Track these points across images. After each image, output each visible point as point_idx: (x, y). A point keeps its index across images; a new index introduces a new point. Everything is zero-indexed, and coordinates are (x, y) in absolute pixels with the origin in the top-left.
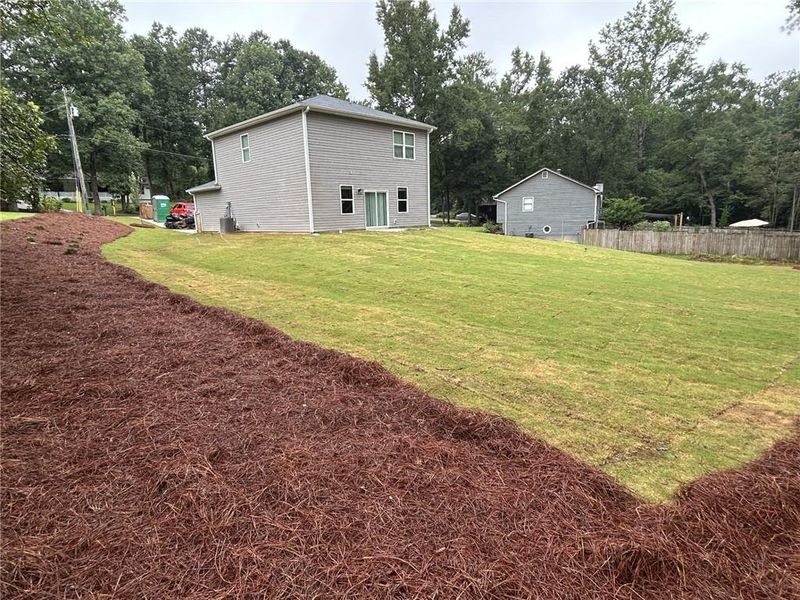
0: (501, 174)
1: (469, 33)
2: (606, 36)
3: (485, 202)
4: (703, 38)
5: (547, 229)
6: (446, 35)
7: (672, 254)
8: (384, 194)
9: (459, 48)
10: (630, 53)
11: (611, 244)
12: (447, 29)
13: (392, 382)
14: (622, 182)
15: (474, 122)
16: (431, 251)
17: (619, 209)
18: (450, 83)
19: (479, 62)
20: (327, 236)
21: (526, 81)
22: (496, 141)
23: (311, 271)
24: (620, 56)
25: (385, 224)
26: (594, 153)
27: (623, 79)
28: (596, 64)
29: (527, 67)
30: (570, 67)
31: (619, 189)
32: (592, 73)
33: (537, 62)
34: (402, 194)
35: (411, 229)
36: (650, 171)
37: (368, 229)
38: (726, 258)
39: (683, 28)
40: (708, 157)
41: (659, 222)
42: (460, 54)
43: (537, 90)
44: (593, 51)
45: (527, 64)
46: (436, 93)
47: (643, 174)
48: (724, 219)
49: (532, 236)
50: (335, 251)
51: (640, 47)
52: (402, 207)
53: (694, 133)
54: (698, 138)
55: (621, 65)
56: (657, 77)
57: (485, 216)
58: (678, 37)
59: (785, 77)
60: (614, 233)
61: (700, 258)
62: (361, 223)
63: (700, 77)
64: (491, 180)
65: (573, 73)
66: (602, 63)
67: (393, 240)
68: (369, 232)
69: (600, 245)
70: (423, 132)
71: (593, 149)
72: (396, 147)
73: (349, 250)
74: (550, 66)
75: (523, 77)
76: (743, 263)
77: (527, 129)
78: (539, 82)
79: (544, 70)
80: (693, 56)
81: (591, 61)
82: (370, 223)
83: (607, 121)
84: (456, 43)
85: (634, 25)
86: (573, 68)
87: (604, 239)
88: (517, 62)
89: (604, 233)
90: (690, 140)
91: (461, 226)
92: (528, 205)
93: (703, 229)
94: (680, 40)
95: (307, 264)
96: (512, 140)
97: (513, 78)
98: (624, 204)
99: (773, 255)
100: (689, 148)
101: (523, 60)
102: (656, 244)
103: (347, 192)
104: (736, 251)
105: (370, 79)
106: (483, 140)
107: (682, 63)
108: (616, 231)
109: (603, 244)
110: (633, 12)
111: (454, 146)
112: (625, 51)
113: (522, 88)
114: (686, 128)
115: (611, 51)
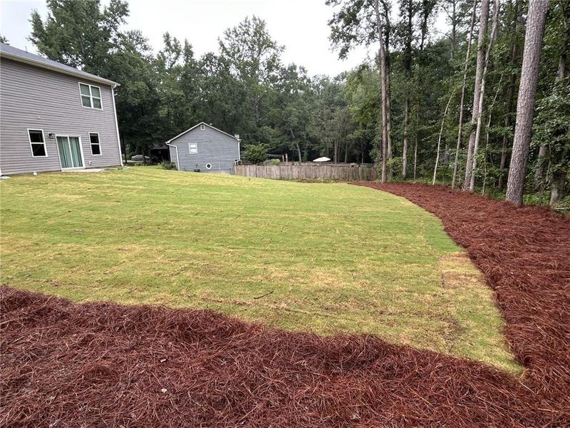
0: (166, 126)
1: (128, 13)
2: (229, 36)
3: (156, 146)
4: (283, 48)
5: (209, 166)
6: (108, 11)
7: (288, 180)
8: (77, 139)
9: (121, 23)
10: (244, 49)
11: (252, 174)
12: (109, 6)
13: (240, 327)
14: (249, 134)
15: (141, 84)
16: (141, 187)
17: (254, 152)
18: (115, 50)
19: (138, 37)
20: (20, 178)
21: (176, 58)
22: (159, 101)
23: (23, 216)
24: (239, 51)
25: (81, 165)
26: (231, 114)
27: (242, 67)
28: (224, 54)
29: (176, 48)
30: (207, 53)
31: (248, 139)
32: (222, 59)
33: (183, 46)
34: (94, 138)
35: (109, 168)
36: (265, 127)
37: (63, 170)
38: (315, 180)
39: (273, 40)
40: (294, 120)
41: (274, 160)
42: (122, 28)
43: (186, 65)
44: (222, 45)
45: (176, 46)
46: (104, 57)
47: (261, 129)
48: (305, 157)
49: (199, 171)
50: (40, 194)
51: (249, 47)
52: (96, 150)
53: (285, 105)
54: (288, 109)
55: (240, 56)
56: (261, 67)
57: (160, 157)
58: (269, 44)
59: (321, 78)
60: (253, 168)
61: (302, 181)
62: (57, 165)
63: (284, 71)
64: (158, 129)
65: (209, 57)
66: (228, 53)
67: (97, 179)
68: (67, 173)
69: (246, 175)
70: (108, 87)
71: (229, 111)
72: (83, 97)
73: (55, 191)
74: (192, 50)
75: (174, 55)
76: (324, 182)
77: (182, 93)
78: (187, 61)
79: (189, 53)
80: (279, 58)
81: (221, 51)
82: (65, 165)
83: (236, 93)
84: (119, 19)
85: (245, 32)
86: (209, 54)
87: (248, 171)
88: (168, 44)
89: (248, 168)
90: (283, 109)
91: (140, 165)
92: (193, 149)
93: (296, 163)
94: (271, 47)
95: (14, 209)
96: (172, 100)
97: (166, 54)
98: (256, 148)
99: (336, 177)
100: (283, 114)
101: (172, 43)
102: (278, 173)
103: (36, 136)
104: (320, 176)
105: (35, 35)
106: (149, 99)
107: (274, 61)
108: (254, 166)
109: (248, 174)
110: (243, 24)
111: (125, 101)
112: (241, 48)
113: (174, 63)
114: (280, 102)
115: (233, 46)
